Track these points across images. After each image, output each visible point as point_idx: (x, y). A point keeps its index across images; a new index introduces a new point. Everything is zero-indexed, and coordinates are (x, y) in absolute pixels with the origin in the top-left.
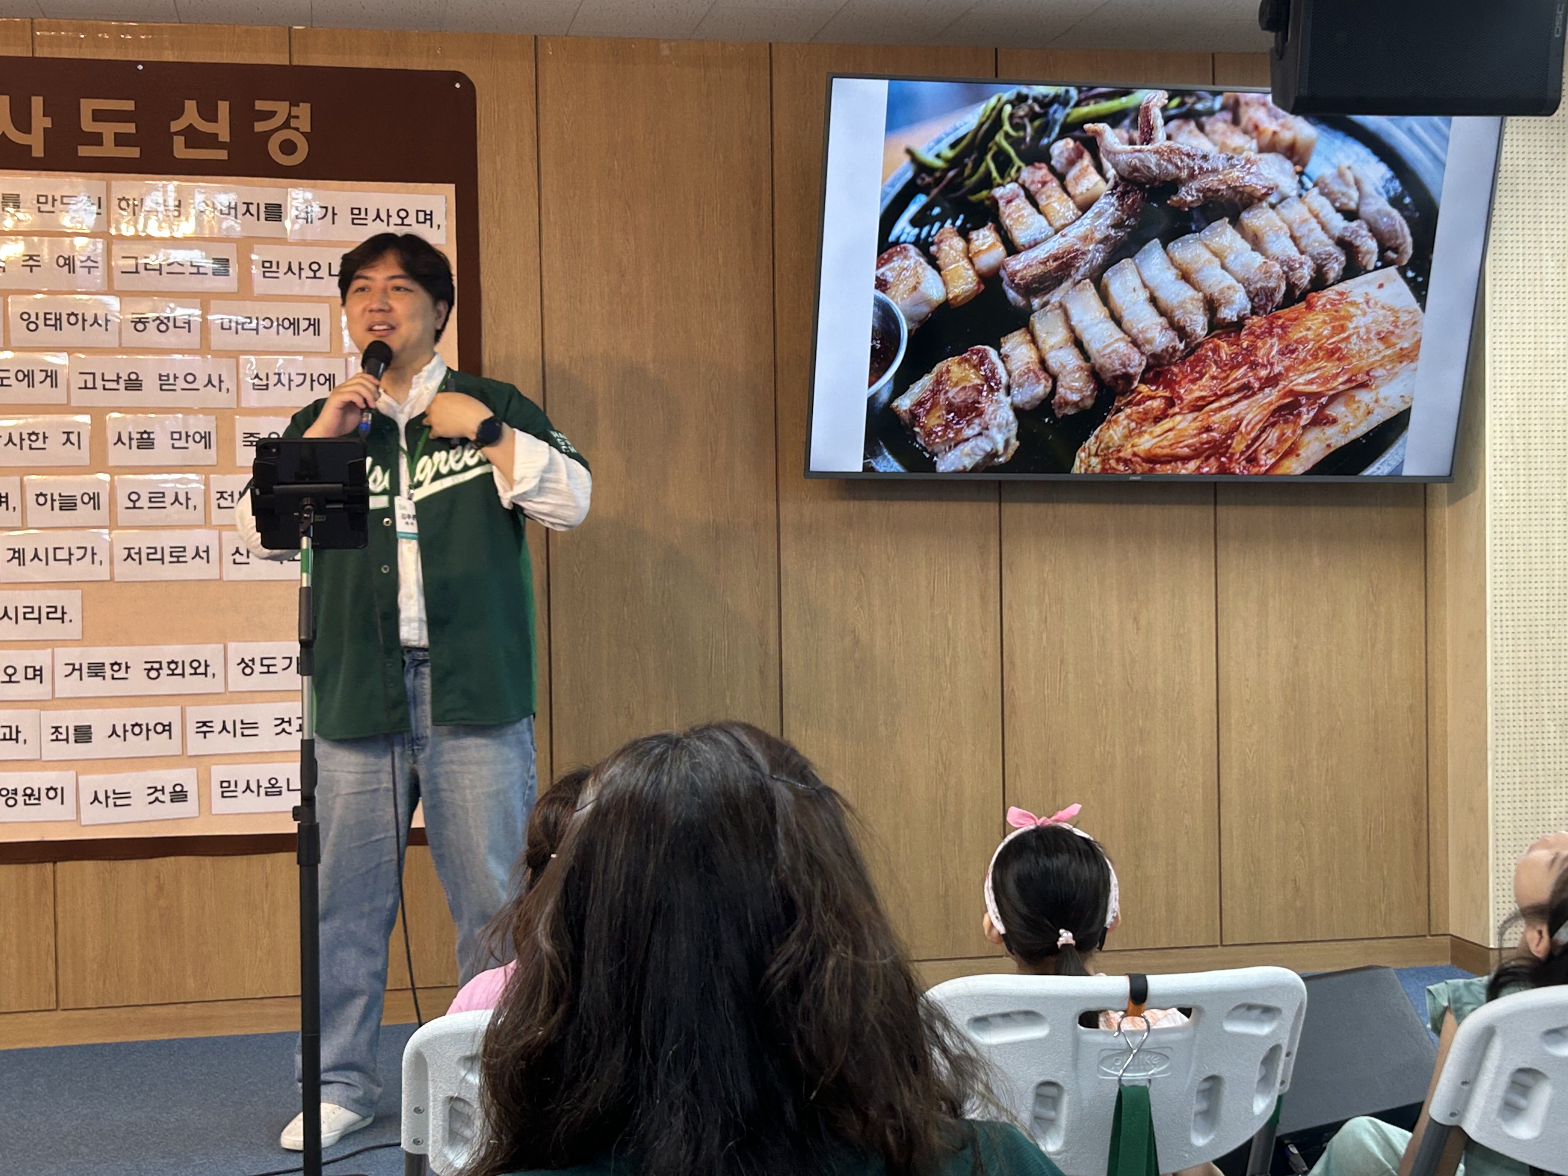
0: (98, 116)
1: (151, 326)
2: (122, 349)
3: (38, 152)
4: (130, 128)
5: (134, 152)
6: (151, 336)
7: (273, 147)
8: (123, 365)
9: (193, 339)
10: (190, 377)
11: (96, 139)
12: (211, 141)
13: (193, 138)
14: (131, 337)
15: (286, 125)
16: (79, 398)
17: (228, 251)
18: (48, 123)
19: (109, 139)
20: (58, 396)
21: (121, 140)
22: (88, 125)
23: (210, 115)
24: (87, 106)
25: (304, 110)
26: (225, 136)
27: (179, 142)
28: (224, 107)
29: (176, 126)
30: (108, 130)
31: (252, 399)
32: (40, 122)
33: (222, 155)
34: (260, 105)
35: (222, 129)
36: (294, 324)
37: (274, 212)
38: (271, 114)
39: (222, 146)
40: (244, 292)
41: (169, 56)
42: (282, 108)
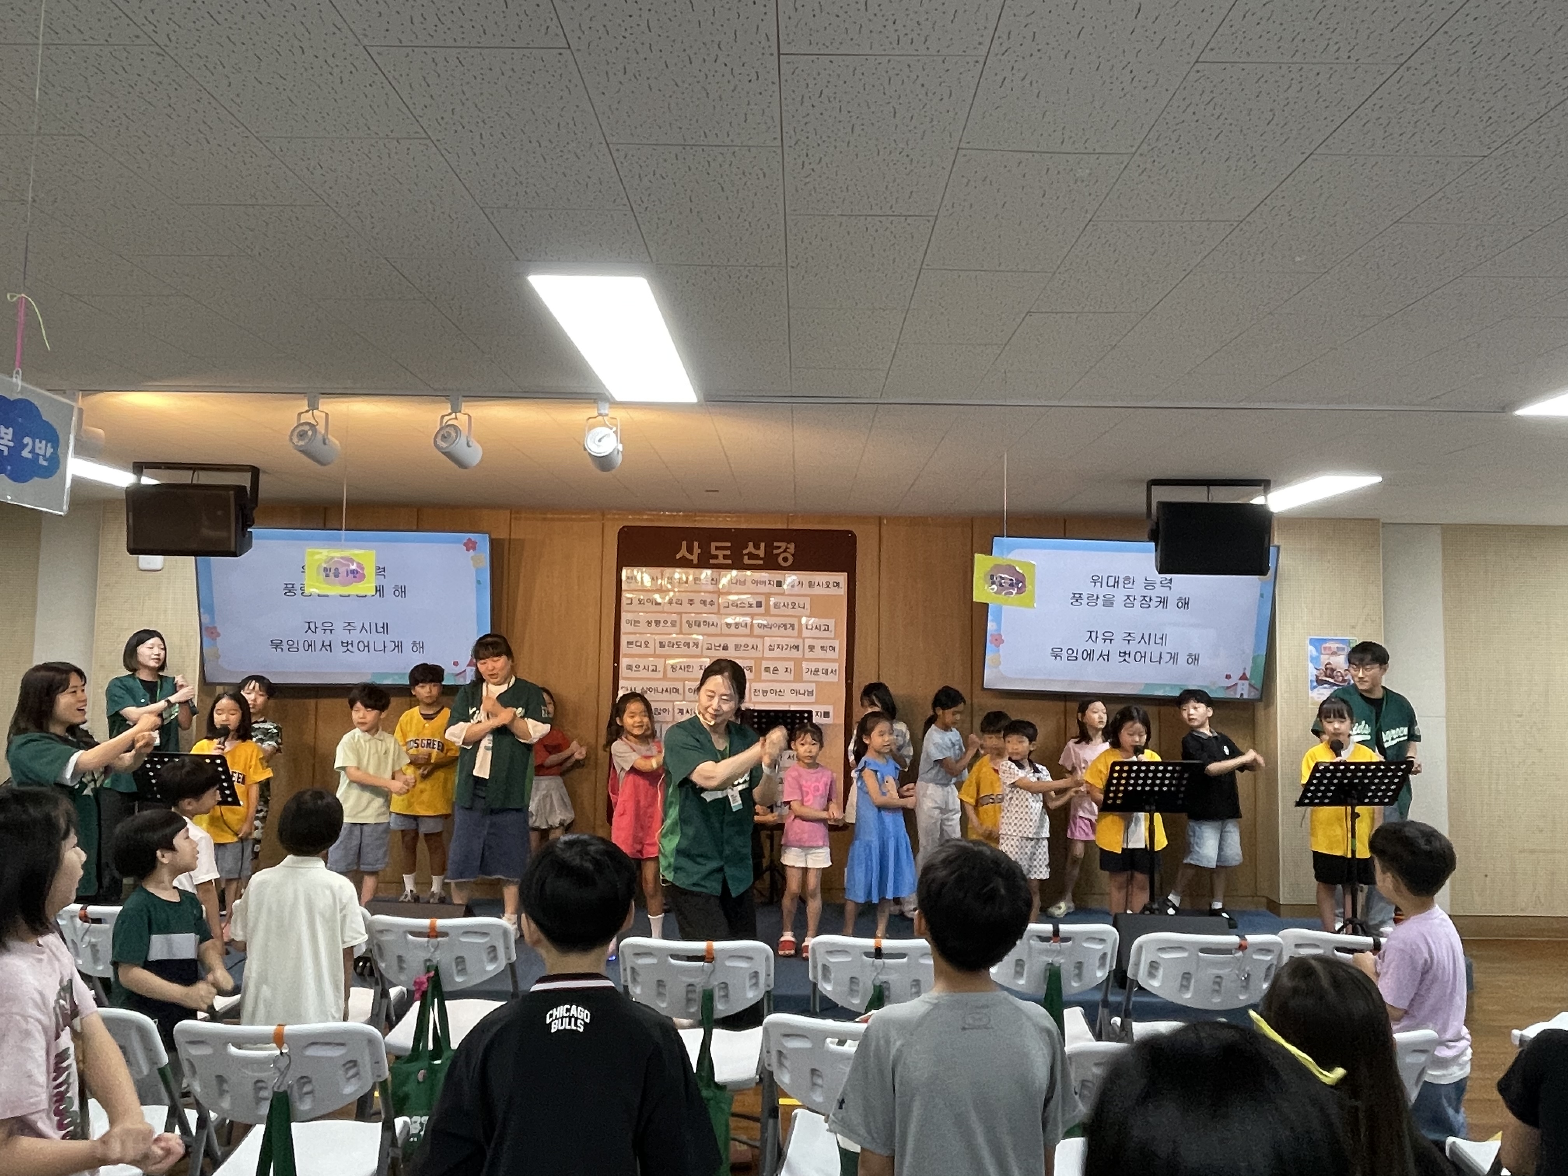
0: (717, 548)
1: (733, 627)
2: (721, 635)
3: (696, 562)
4: (728, 553)
5: (729, 562)
6: (733, 629)
7: (780, 559)
8: (722, 641)
9: (747, 631)
10: (746, 646)
11: (716, 557)
12: (757, 557)
13: (751, 556)
14: (726, 630)
15: (785, 551)
16: (706, 653)
17: (761, 599)
18: (699, 551)
19: (721, 557)
20: (697, 651)
21: (725, 557)
22: (714, 552)
23: (757, 547)
24: (714, 545)
25: (792, 546)
26: (762, 555)
27: (746, 557)
28: (763, 545)
29: (745, 552)
30: (721, 553)
31: (768, 654)
32: (697, 550)
33: (761, 562)
34: (776, 544)
35: (761, 553)
36: (785, 626)
37: (779, 584)
38: (779, 547)
39: (761, 559)
40: (767, 613)
41: (744, 526)
42: (783, 545)
